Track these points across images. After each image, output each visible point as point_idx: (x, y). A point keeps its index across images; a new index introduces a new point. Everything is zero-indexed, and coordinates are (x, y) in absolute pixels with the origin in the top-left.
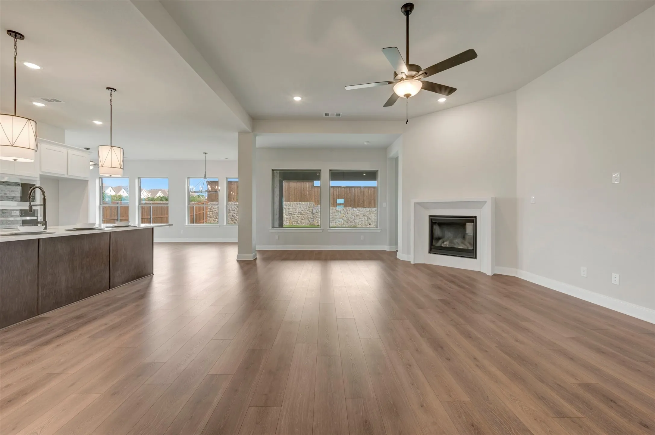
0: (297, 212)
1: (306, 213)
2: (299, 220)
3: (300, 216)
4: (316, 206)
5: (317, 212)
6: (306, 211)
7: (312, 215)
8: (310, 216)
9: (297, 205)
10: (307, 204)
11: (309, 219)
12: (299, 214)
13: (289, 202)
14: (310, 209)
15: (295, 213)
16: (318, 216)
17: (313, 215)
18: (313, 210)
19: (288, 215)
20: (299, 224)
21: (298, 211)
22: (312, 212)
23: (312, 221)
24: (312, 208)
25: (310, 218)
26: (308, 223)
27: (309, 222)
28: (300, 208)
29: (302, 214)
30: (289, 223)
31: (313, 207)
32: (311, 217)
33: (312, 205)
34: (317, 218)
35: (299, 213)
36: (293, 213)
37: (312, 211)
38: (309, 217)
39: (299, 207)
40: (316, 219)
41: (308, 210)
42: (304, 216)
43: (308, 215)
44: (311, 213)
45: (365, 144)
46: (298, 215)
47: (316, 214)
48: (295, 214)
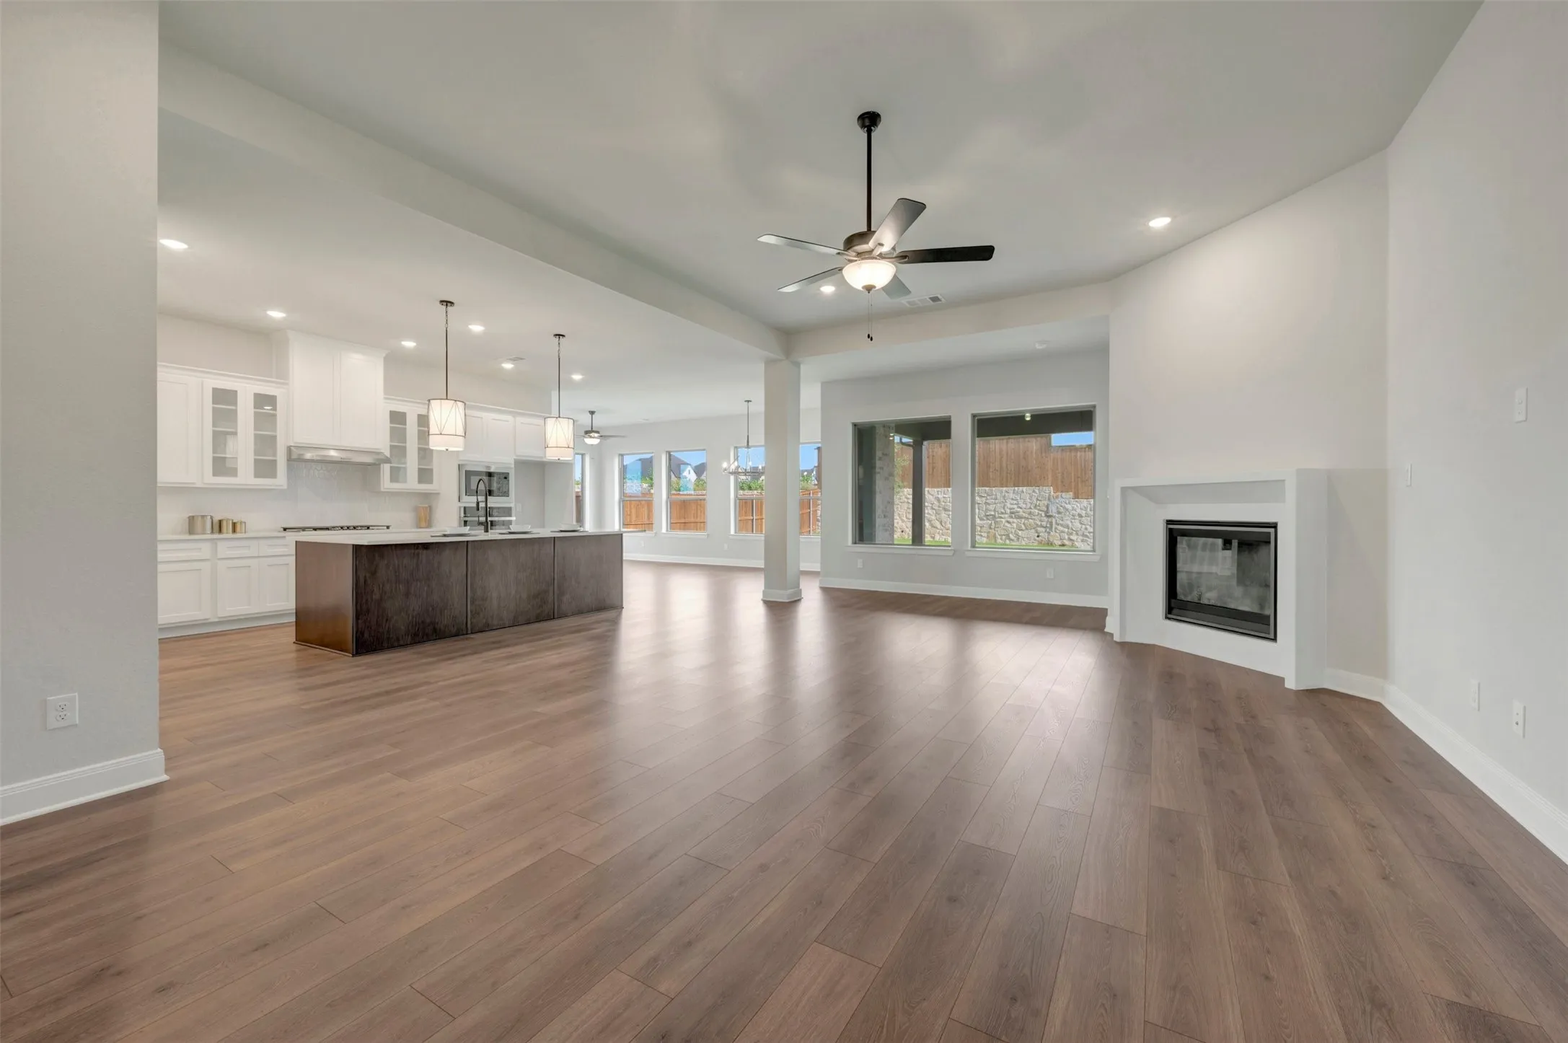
0: (1008, 511)
1: (1030, 513)
2: (1013, 531)
3: (1015, 520)
4: (1057, 497)
5: (1059, 513)
6: (1030, 508)
7: (1046, 519)
8: (1041, 521)
9: (1007, 494)
10: (1034, 491)
11: (1039, 529)
12: (1012, 517)
13: (987, 489)
14: (1041, 503)
15: (1002, 513)
16: (1061, 522)
17: (1050, 520)
18: (1047, 507)
19: (985, 518)
20: (1012, 540)
21: (1010, 509)
22: (1047, 512)
23: (1046, 534)
24: (1046, 503)
25: (1042, 526)
26: (1035, 540)
27: (1038, 536)
28: (1015, 502)
29: (1020, 517)
30: (988, 537)
31: (1049, 499)
32: (1044, 524)
33: (1047, 495)
34: (1060, 527)
35: (1012, 513)
36: (998, 514)
37: (1046, 509)
38: (1037, 525)
39: (1012, 499)
40: (1056, 528)
41: (1035, 507)
42: (1026, 522)
43: (1034, 519)
44: (1043, 515)
45: (1038, 347)
46: (1011, 520)
47: (1057, 515)
48: (1002, 516)
